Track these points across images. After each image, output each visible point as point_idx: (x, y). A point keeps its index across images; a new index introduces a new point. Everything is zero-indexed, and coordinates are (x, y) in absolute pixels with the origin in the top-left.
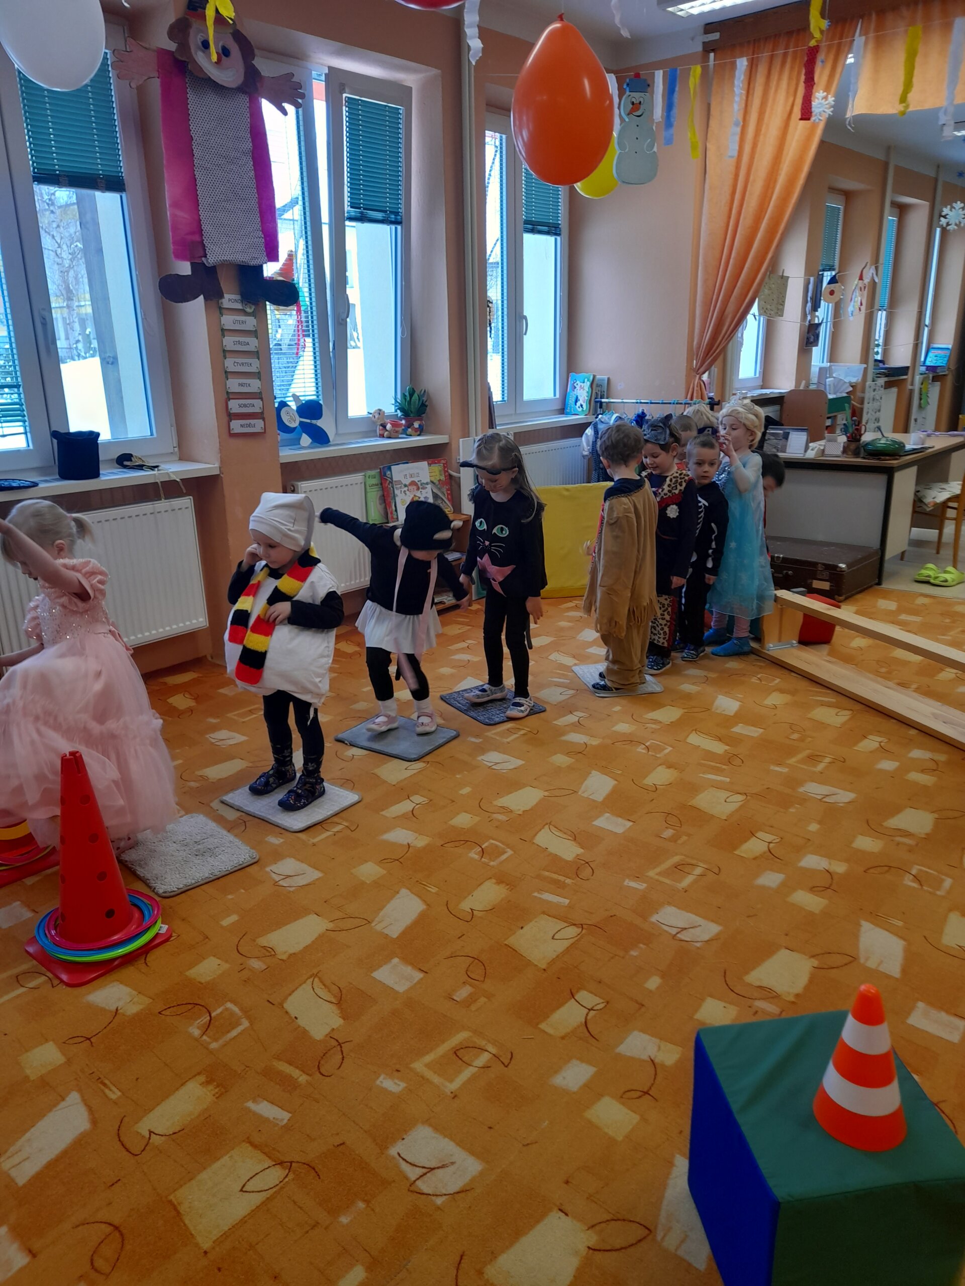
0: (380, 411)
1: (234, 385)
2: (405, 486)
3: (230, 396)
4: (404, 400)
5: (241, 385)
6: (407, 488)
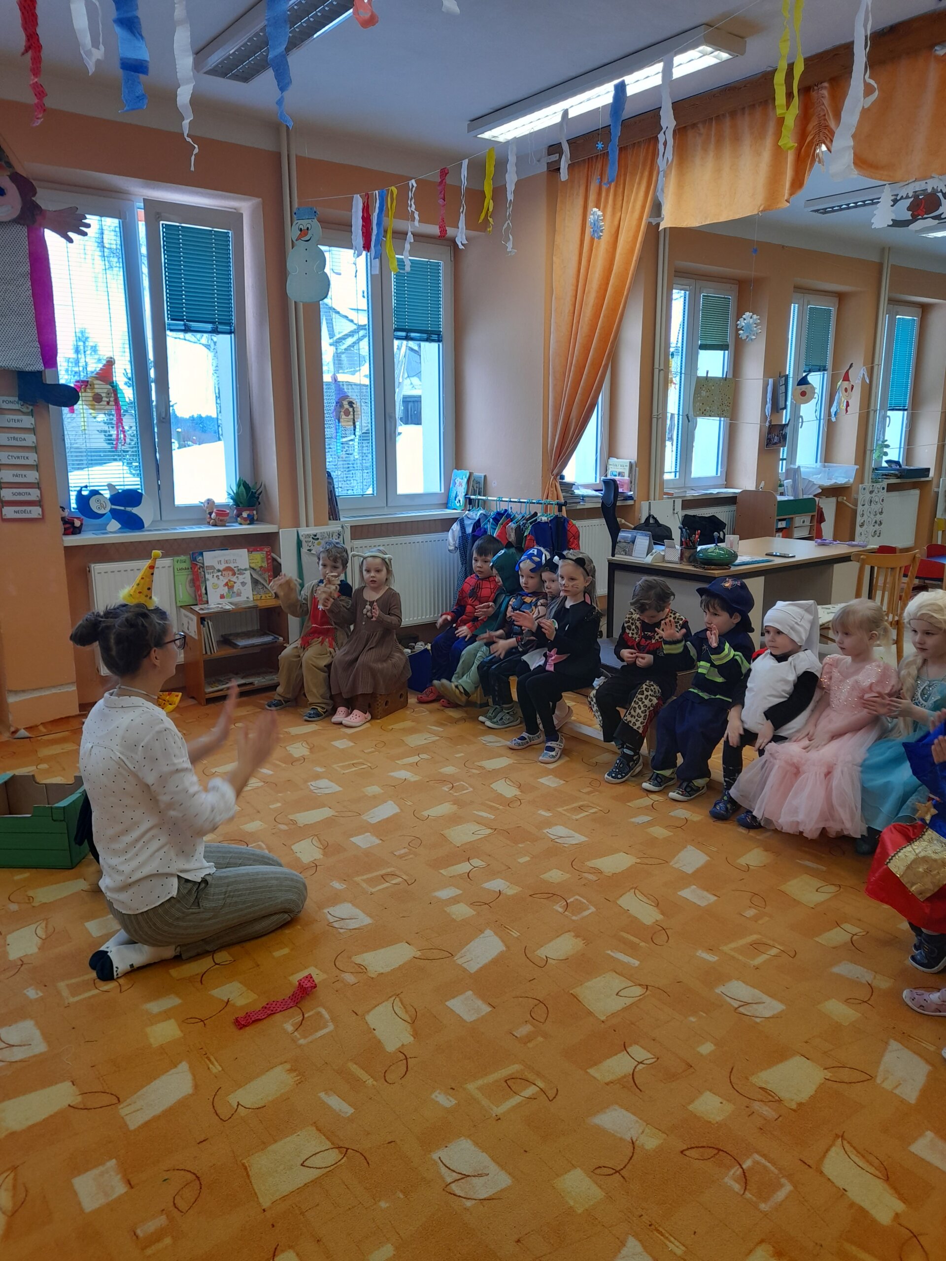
0: (209, 501)
1: (7, 476)
3: (2, 485)
5: (15, 475)
6: (220, 573)
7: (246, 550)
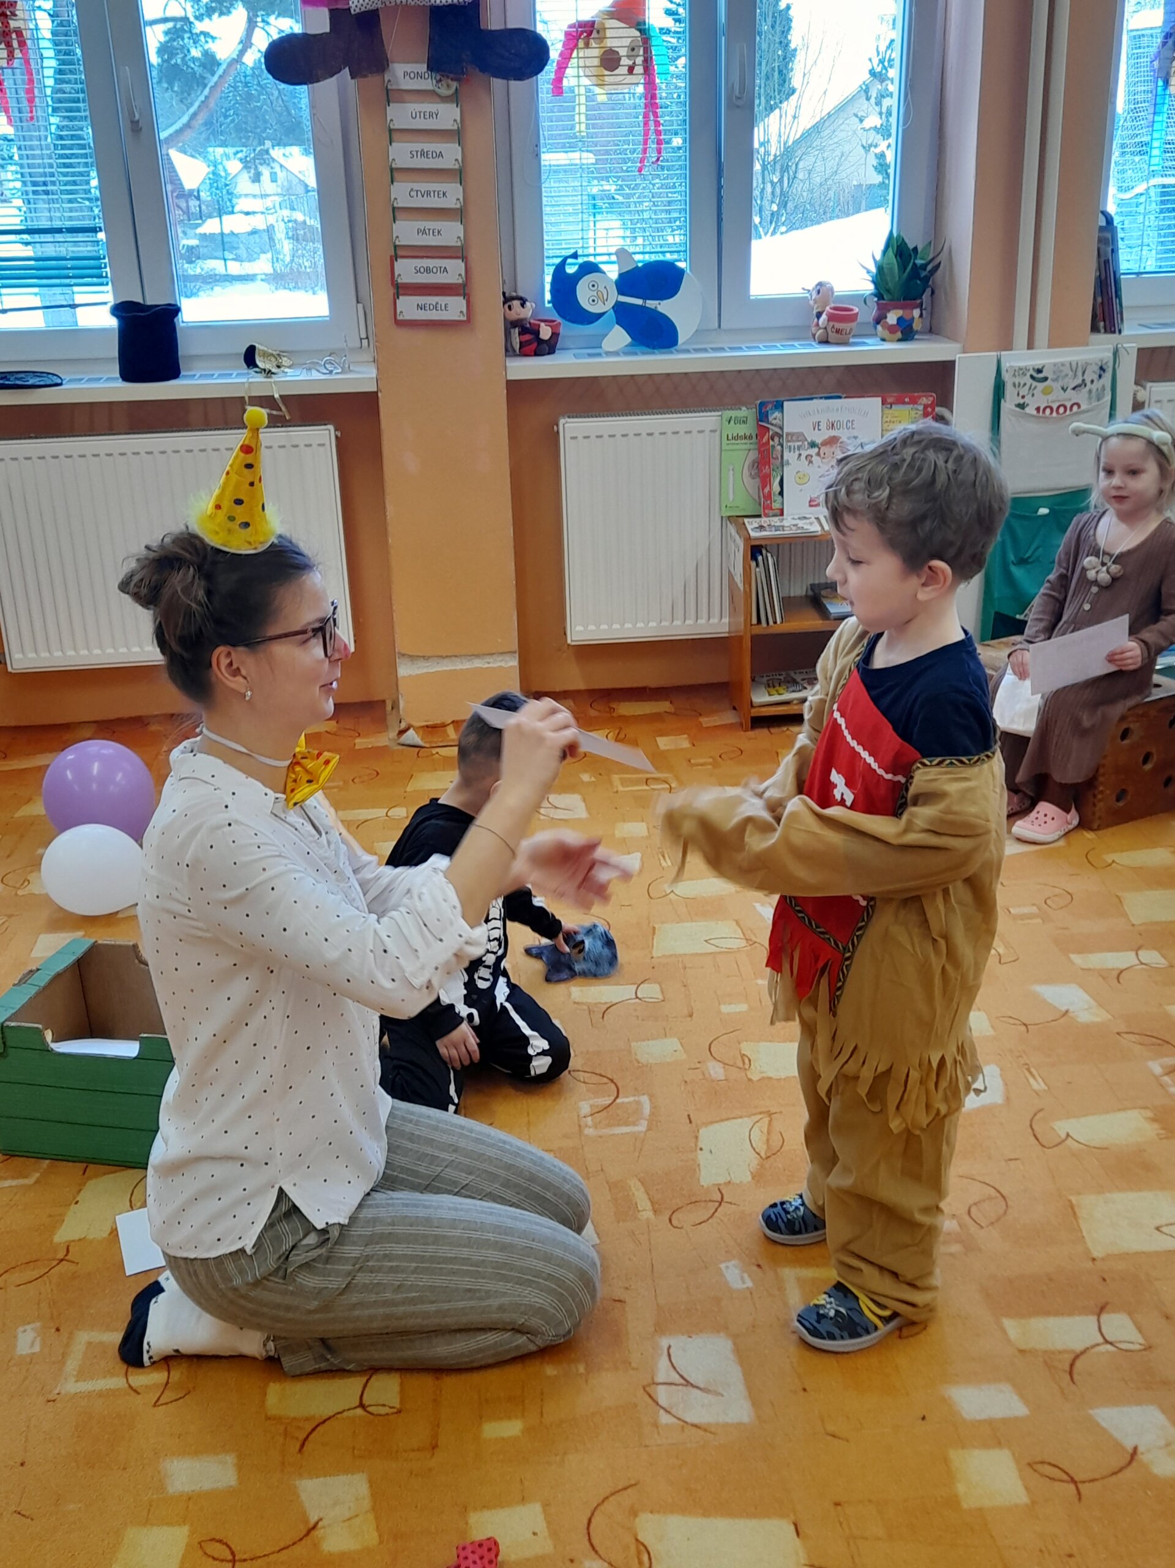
1: (408, 231)
2: (813, 445)
3: (397, 252)
5: (423, 232)
6: (816, 450)
7: (880, 399)
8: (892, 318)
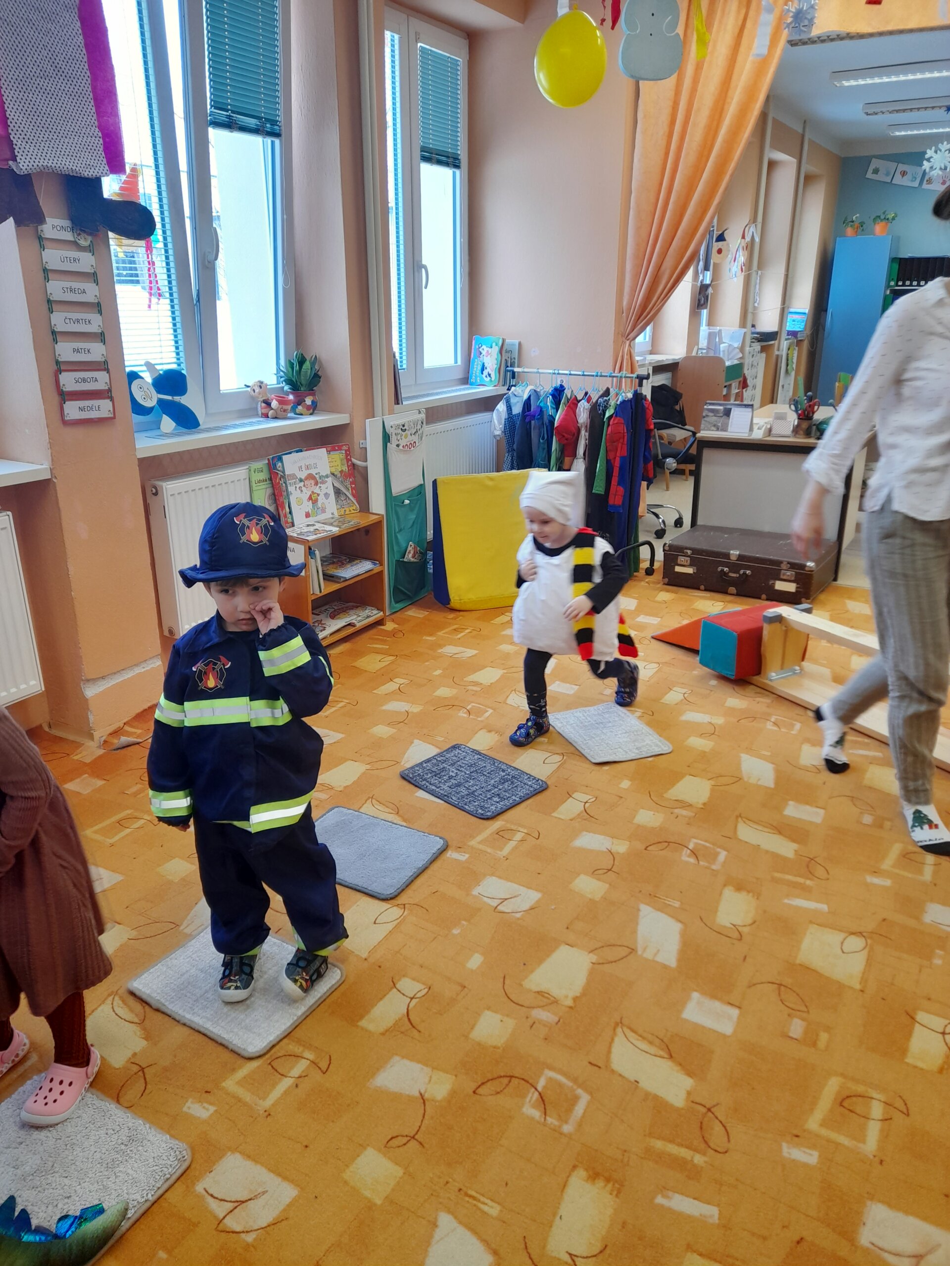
0: (261, 384)
1: (66, 351)
2: (301, 480)
3: (60, 367)
4: (290, 370)
5: (77, 351)
6: (303, 483)
7: (324, 450)
8: (308, 401)
